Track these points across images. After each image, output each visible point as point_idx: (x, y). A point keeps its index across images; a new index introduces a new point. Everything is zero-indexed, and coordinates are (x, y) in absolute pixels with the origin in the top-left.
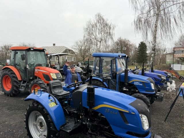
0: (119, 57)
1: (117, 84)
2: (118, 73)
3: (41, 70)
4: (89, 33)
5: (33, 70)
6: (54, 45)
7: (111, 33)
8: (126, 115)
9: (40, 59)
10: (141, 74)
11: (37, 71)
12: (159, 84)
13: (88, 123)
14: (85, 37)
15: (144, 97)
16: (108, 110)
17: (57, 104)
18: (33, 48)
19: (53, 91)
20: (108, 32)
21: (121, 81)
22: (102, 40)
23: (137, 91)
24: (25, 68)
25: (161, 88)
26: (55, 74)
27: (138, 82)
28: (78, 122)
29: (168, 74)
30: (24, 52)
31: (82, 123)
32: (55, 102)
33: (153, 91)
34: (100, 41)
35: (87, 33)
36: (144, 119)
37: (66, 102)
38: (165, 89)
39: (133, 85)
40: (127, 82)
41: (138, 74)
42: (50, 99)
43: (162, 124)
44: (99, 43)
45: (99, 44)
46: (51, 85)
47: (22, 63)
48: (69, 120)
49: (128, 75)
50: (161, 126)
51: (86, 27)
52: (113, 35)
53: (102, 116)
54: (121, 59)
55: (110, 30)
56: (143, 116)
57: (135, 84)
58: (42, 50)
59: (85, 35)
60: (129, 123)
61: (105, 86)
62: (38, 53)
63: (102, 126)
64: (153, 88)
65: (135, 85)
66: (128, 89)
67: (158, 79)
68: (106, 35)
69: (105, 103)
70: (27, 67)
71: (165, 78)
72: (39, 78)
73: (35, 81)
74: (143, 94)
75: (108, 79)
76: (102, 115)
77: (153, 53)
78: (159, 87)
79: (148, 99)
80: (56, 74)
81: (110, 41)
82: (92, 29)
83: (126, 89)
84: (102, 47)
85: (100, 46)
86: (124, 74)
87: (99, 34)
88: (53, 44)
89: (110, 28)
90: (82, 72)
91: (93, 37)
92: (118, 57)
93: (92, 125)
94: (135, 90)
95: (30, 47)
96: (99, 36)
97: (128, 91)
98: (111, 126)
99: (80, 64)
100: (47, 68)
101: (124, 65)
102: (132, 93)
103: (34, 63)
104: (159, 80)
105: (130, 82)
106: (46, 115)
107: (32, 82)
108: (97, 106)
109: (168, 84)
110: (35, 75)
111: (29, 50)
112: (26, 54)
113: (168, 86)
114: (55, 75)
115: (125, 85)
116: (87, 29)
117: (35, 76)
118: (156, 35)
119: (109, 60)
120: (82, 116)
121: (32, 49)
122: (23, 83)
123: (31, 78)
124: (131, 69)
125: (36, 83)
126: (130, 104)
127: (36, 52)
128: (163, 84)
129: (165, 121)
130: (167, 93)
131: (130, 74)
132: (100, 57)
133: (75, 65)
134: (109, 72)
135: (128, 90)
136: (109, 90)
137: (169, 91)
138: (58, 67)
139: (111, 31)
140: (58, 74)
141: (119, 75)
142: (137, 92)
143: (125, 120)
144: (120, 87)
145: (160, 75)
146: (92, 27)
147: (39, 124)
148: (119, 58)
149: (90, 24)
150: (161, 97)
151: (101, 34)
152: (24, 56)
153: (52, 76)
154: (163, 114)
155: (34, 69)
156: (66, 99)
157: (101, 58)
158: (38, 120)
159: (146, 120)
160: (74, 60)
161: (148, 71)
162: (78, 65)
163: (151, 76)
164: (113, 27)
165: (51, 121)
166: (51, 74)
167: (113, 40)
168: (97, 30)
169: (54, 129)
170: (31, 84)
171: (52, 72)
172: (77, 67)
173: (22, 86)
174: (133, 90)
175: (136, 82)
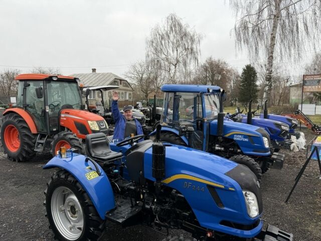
0: (209, 91)
1: (205, 140)
2: (206, 121)
3: (72, 115)
4: (156, 49)
5: (57, 115)
6: (94, 70)
7: (195, 50)
8: (219, 193)
9: (70, 95)
10: (246, 121)
11: (65, 117)
12: (277, 139)
13: (153, 207)
14: (148, 56)
15: (251, 161)
16: (188, 184)
17: (100, 175)
18: (57, 77)
19: (93, 151)
20: (189, 47)
21: (211, 134)
22: (178, 61)
23: (239, 151)
24: (42, 112)
25: (280, 145)
26: (97, 121)
27: (240, 135)
28: (137, 205)
29: (293, 122)
30: (41, 84)
31: (143, 207)
32: (98, 171)
33: (266, 150)
34: (175, 62)
35: (152, 49)
36: (251, 199)
37: (117, 171)
38: (288, 147)
39: (233, 140)
40: (221, 136)
41: (240, 121)
42: (87, 165)
43: (282, 207)
44: (173, 67)
46: (90, 141)
47: (38, 103)
48: (121, 203)
49: (224, 124)
50: (280, 211)
51: (150, 38)
52: (197, 52)
53: (179, 195)
54: (212, 96)
55: (192, 44)
56: (249, 194)
57: (235, 139)
58: (73, 81)
59: (149, 53)
60: (224, 206)
61: (184, 142)
62: (66, 84)
63: (178, 211)
64: (267, 146)
65: (235, 141)
66: (222, 147)
67: (275, 130)
68: (185, 54)
69: (183, 171)
70: (47, 111)
71: (288, 129)
72: (68, 129)
73: (62, 134)
74: (250, 155)
75: (189, 131)
76: (177, 192)
77: (267, 85)
78: (277, 143)
79: (258, 164)
80: (99, 122)
81: (192, 65)
82: (162, 44)
83: (220, 148)
84: (178, 74)
85: (175, 72)
86: (216, 121)
87: (173, 51)
89: (192, 40)
90: (143, 119)
91: (163, 56)
92: (205, 92)
93: (162, 210)
94: (235, 149)
95: (52, 75)
96: (173, 55)
97: (223, 151)
98: (194, 211)
99: (140, 105)
100: (82, 112)
101: (217, 107)
103: (58, 103)
104: (277, 131)
105: (227, 136)
106: (82, 193)
107: (56, 137)
108: (170, 177)
109: (293, 138)
110: (62, 123)
111: (49, 80)
112: (45, 87)
113: (293, 142)
114: (96, 125)
115: (218, 140)
116: (153, 42)
117: (61, 126)
118: (272, 53)
119: (191, 96)
120: (143, 194)
121: (55, 79)
122: (41, 139)
123: (55, 130)
124: (228, 114)
125: (63, 138)
126: (227, 173)
127: (63, 83)
128: (283, 139)
129: (286, 201)
130: (291, 154)
131: (227, 122)
132: (174, 91)
133: (131, 106)
134: (191, 119)
135: (223, 149)
136: (191, 150)
137: (294, 151)
138: (101, 109)
139: (194, 46)
141: (208, 124)
142: (239, 154)
143: (219, 202)
144: (210, 144)
145: (280, 123)
146: (160, 38)
147: (69, 209)
148: (207, 93)
149: (158, 32)
150: (280, 161)
151: (177, 50)
152: (42, 91)
153: (91, 126)
154: (284, 189)
155: (59, 114)
157: (177, 94)
158: (67, 201)
159: (253, 200)
160: (130, 98)
161: (259, 117)
162: (136, 107)
163: (263, 125)
164: (197, 39)
165: (89, 203)
166: (89, 122)
167: (198, 61)
168: (171, 44)
169: (95, 218)
170: (54, 139)
171: (91, 118)
172: (135, 110)
173: (39, 143)
174: (232, 149)
175: (238, 136)
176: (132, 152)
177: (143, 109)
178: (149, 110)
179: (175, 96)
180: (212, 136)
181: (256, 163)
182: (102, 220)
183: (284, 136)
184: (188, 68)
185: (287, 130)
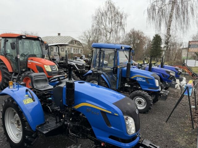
0: (122, 48)
1: (118, 80)
2: (119, 68)
3: (35, 61)
4: (98, 22)
5: (26, 61)
7: (123, 23)
8: (108, 117)
9: (36, 49)
10: (148, 69)
11: (30, 62)
12: (167, 81)
13: (69, 124)
14: (93, 26)
15: (146, 94)
17: (34, 101)
18: (25, 36)
20: (120, 22)
21: (123, 76)
22: (112, 30)
23: (139, 87)
24: (16, 58)
25: (169, 85)
26: (50, 66)
27: (141, 77)
29: (179, 70)
30: (15, 39)
32: (33, 98)
33: (158, 88)
34: (110, 31)
35: (96, 22)
36: (131, 122)
37: (51, 98)
38: (173, 86)
39: (136, 81)
40: (129, 78)
41: (144, 69)
43: (163, 125)
44: (108, 34)
45: (109, 36)
46: (33, 78)
47: (14, 53)
49: (131, 70)
50: (161, 128)
51: (95, 15)
52: (124, 25)
53: (84, 116)
54: (125, 52)
55: (121, 19)
57: (137, 80)
59: (94, 24)
60: (111, 126)
62: (33, 41)
64: (157, 85)
65: (137, 81)
66: (130, 85)
67: (165, 74)
68: (117, 25)
70: (18, 58)
72: (32, 70)
73: (27, 73)
74: (145, 91)
77: (166, 47)
78: (167, 84)
79: (150, 97)
80: (51, 66)
81: (121, 33)
82: (102, 18)
83: (128, 86)
85: (110, 37)
86: (126, 68)
87: (109, 23)
88: (58, 34)
89: (121, 17)
91: (103, 27)
93: (74, 126)
94: (137, 87)
95: (22, 35)
96: (109, 26)
97: (129, 87)
98: (93, 128)
99: (84, 57)
100: (43, 59)
101: (127, 58)
102: (134, 89)
103: (27, 53)
104: (167, 76)
105: (132, 78)
106: (20, 113)
107: (23, 75)
108: (78, 104)
109: (178, 81)
110: (28, 66)
111: (20, 37)
112: (17, 42)
113: (177, 84)
114: (50, 68)
115: (127, 80)
116: (96, 17)
117: (28, 68)
118: (170, 26)
119: (111, 51)
120: (64, 115)
121: (24, 37)
122: (15, 75)
123: (24, 70)
125: (27, 76)
126: (115, 103)
127: (31, 40)
128: (171, 81)
131: (134, 69)
132: (100, 48)
133: (76, 57)
135: (129, 86)
136: (99, 87)
137: (177, 89)
138: (57, 58)
139: (123, 21)
140: (54, 66)
141: (121, 70)
142: (139, 89)
144: (122, 83)
145: (169, 71)
146: (101, 15)
147: (16, 122)
148: (121, 50)
149: (100, 11)
150: (165, 95)
151: (112, 23)
152: (15, 45)
153: (46, 69)
156: (51, 94)
161: (157, 67)
162: (81, 58)
163: (159, 71)
164: (125, 17)
165: (25, 120)
166: (45, 66)
167: (124, 31)
168: (108, 19)
169: (29, 130)
170: (22, 76)
171: (46, 63)
172: (80, 60)
173: (14, 79)
174: (135, 86)
175: (139, 78)
176: (57, 86)
177: (85, 59)
178: (89, 60)
179: (100, 50)
180: (123, 77)
181: (149, 96)
182: (33, 131)
183: (172, 79)
184: (118, 34)
185: (174, 75)
